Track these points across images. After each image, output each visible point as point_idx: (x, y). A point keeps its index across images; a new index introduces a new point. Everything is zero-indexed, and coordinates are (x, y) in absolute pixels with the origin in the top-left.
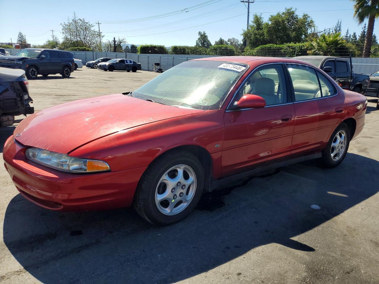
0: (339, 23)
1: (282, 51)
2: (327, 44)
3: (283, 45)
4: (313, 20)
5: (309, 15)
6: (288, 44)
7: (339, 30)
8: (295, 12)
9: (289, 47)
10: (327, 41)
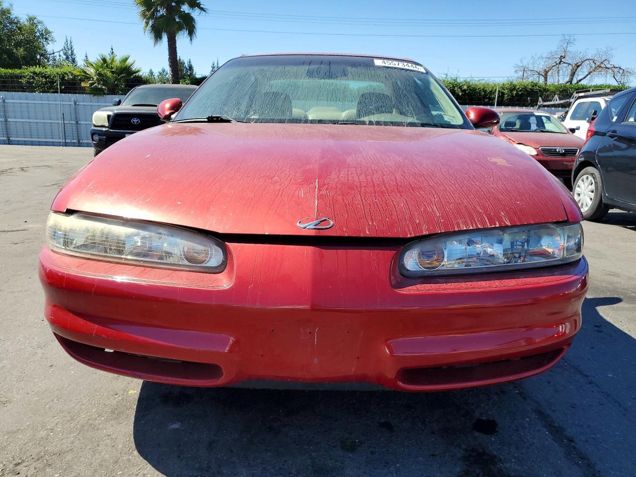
0: (69, 42)
1: (24, 81)
2: (113, 72)
3: (22, 71)
4: (50, 29)
5: (39, 18)
6: (32, 69)
7: (72, 55)
8: (13, 11)
9: (35, 73)
10: (112, 68)
